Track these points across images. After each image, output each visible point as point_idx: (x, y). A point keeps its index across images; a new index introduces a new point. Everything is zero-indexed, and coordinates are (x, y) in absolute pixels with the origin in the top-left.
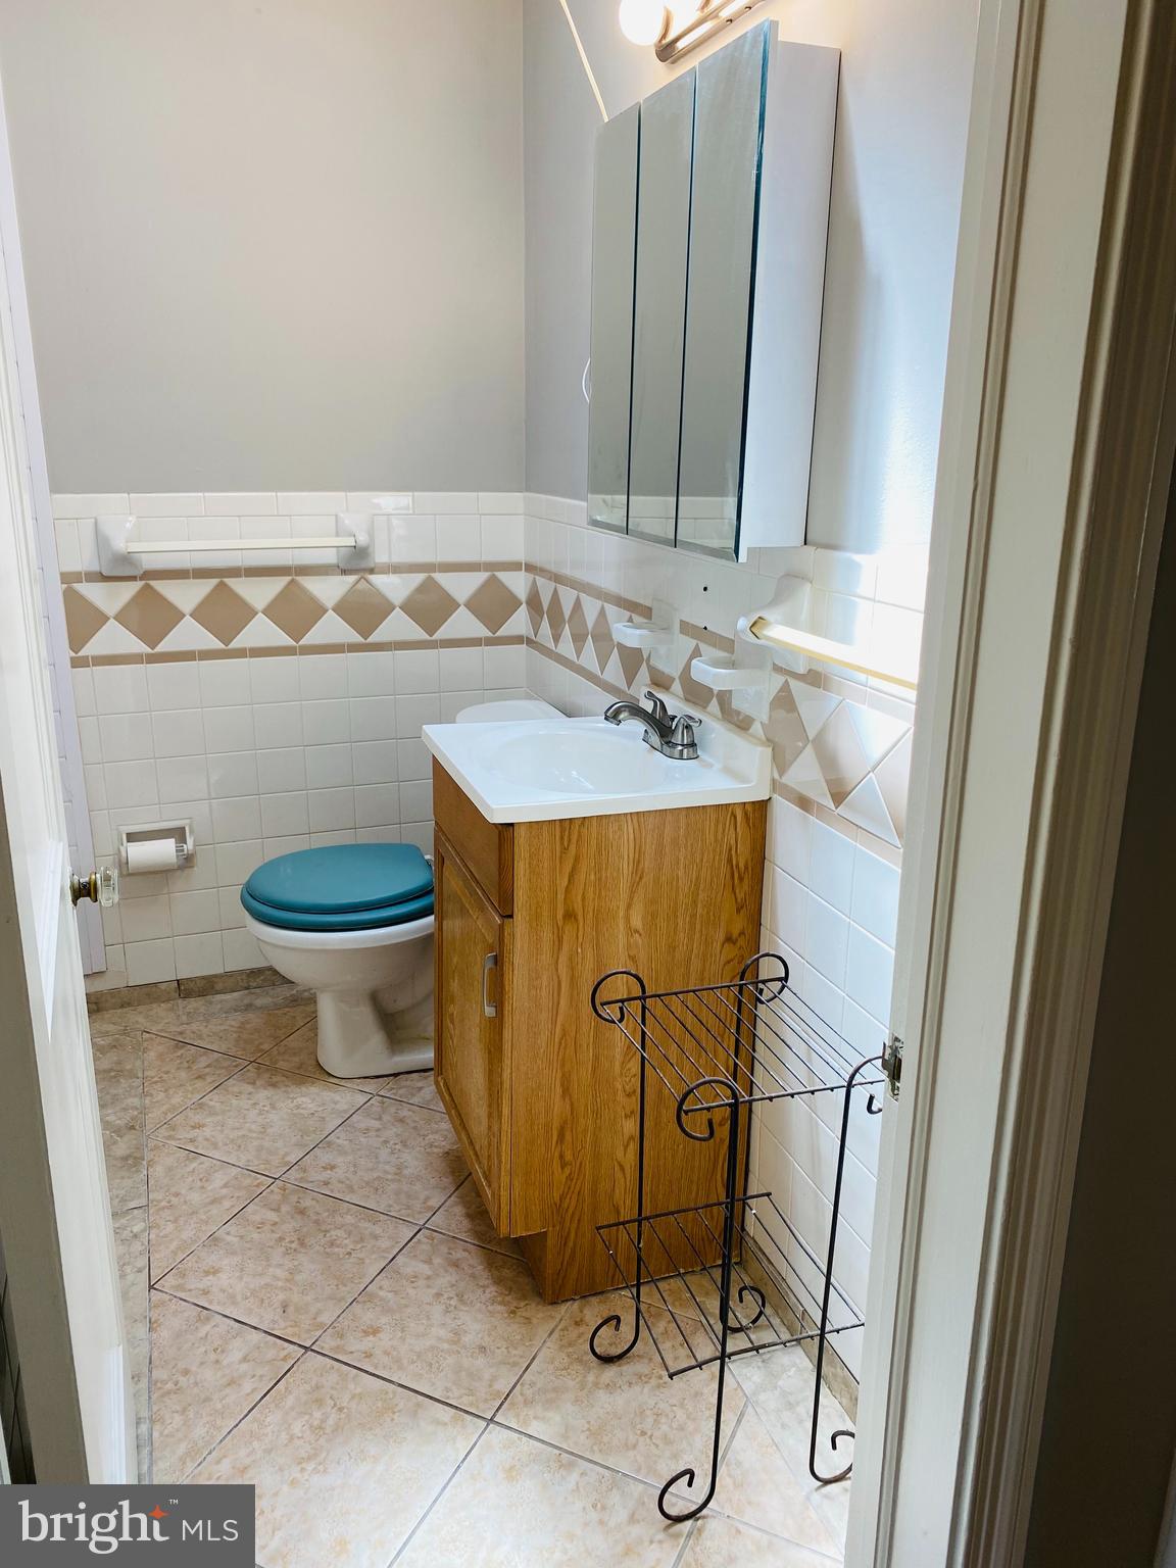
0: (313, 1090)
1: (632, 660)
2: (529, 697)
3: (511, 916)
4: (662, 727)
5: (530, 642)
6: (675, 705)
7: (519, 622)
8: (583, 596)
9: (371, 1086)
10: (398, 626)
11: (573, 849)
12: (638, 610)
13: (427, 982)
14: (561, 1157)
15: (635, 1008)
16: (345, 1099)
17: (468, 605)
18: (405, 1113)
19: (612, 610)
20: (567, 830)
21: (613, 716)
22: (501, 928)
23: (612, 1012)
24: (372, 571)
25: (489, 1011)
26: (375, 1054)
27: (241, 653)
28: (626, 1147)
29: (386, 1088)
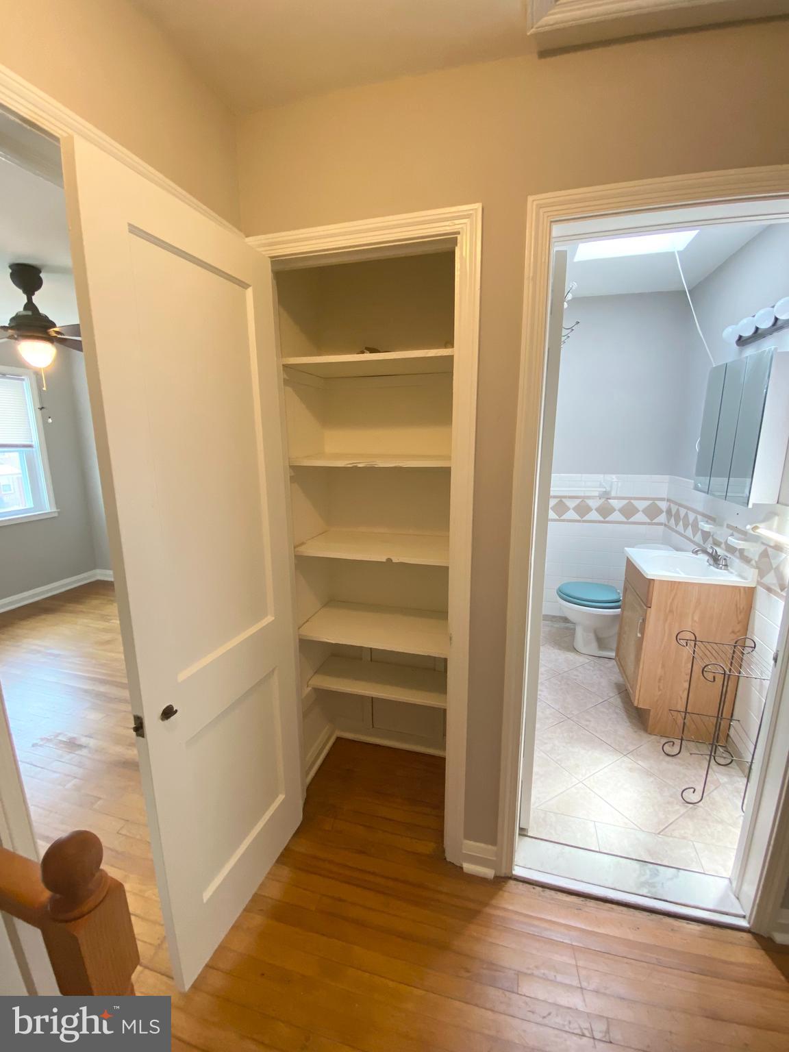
0: (572, 654)
1: (706, 535)
2: (662, 544)
3: (650, 607)
4: (715, 559)
5: (665, 525)
6: (720, 551)
7: (662, 518)
8: (680, 508)
9: (591, 658)
10: (616, 516)
11: (674, 591)
12: (710, 519)
13: (615, 629)
14: (659, 687)
15: (693, 643)
16: (582, 659)
17: (643, 511)
18: (602, 668)
19: (699, 517)
20: (673, 585)
21: (696, 552)
22: (647, 610)
23: (683, 643)
24: (610, 499)
25: (639, 635)
26: (593, 648)
27: (564, 520)
28: (684, 691)
29: (596, 660)
